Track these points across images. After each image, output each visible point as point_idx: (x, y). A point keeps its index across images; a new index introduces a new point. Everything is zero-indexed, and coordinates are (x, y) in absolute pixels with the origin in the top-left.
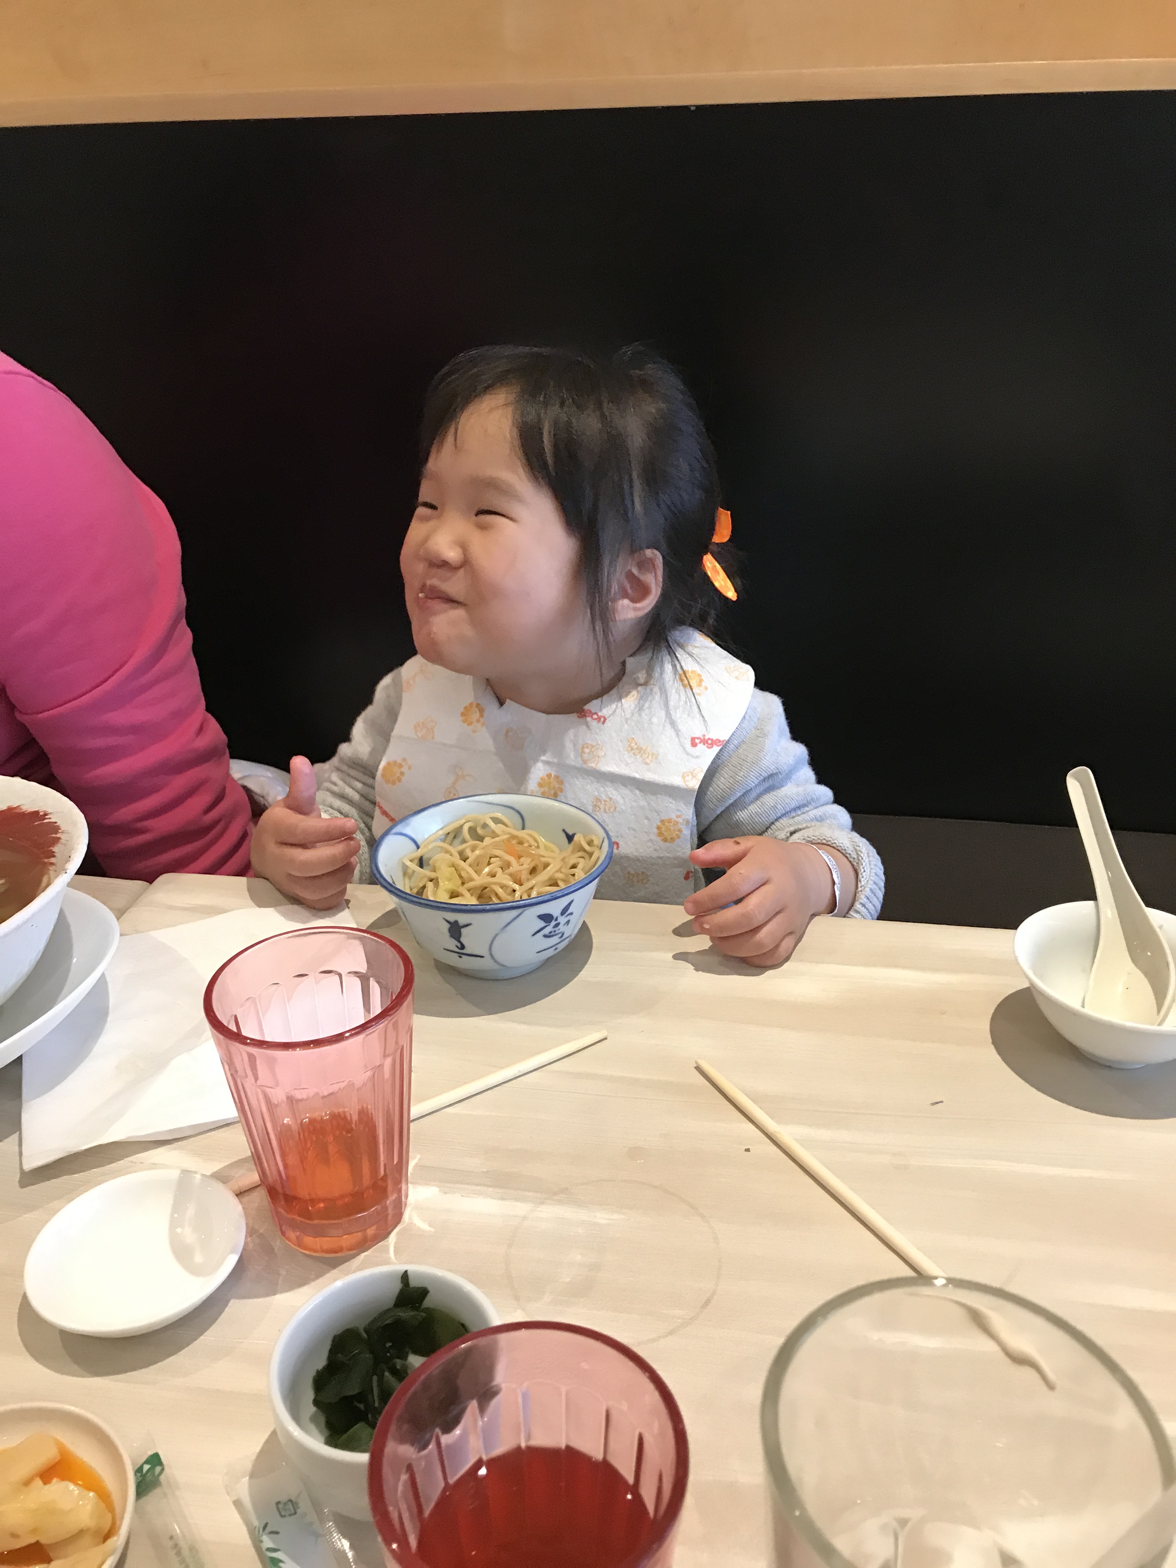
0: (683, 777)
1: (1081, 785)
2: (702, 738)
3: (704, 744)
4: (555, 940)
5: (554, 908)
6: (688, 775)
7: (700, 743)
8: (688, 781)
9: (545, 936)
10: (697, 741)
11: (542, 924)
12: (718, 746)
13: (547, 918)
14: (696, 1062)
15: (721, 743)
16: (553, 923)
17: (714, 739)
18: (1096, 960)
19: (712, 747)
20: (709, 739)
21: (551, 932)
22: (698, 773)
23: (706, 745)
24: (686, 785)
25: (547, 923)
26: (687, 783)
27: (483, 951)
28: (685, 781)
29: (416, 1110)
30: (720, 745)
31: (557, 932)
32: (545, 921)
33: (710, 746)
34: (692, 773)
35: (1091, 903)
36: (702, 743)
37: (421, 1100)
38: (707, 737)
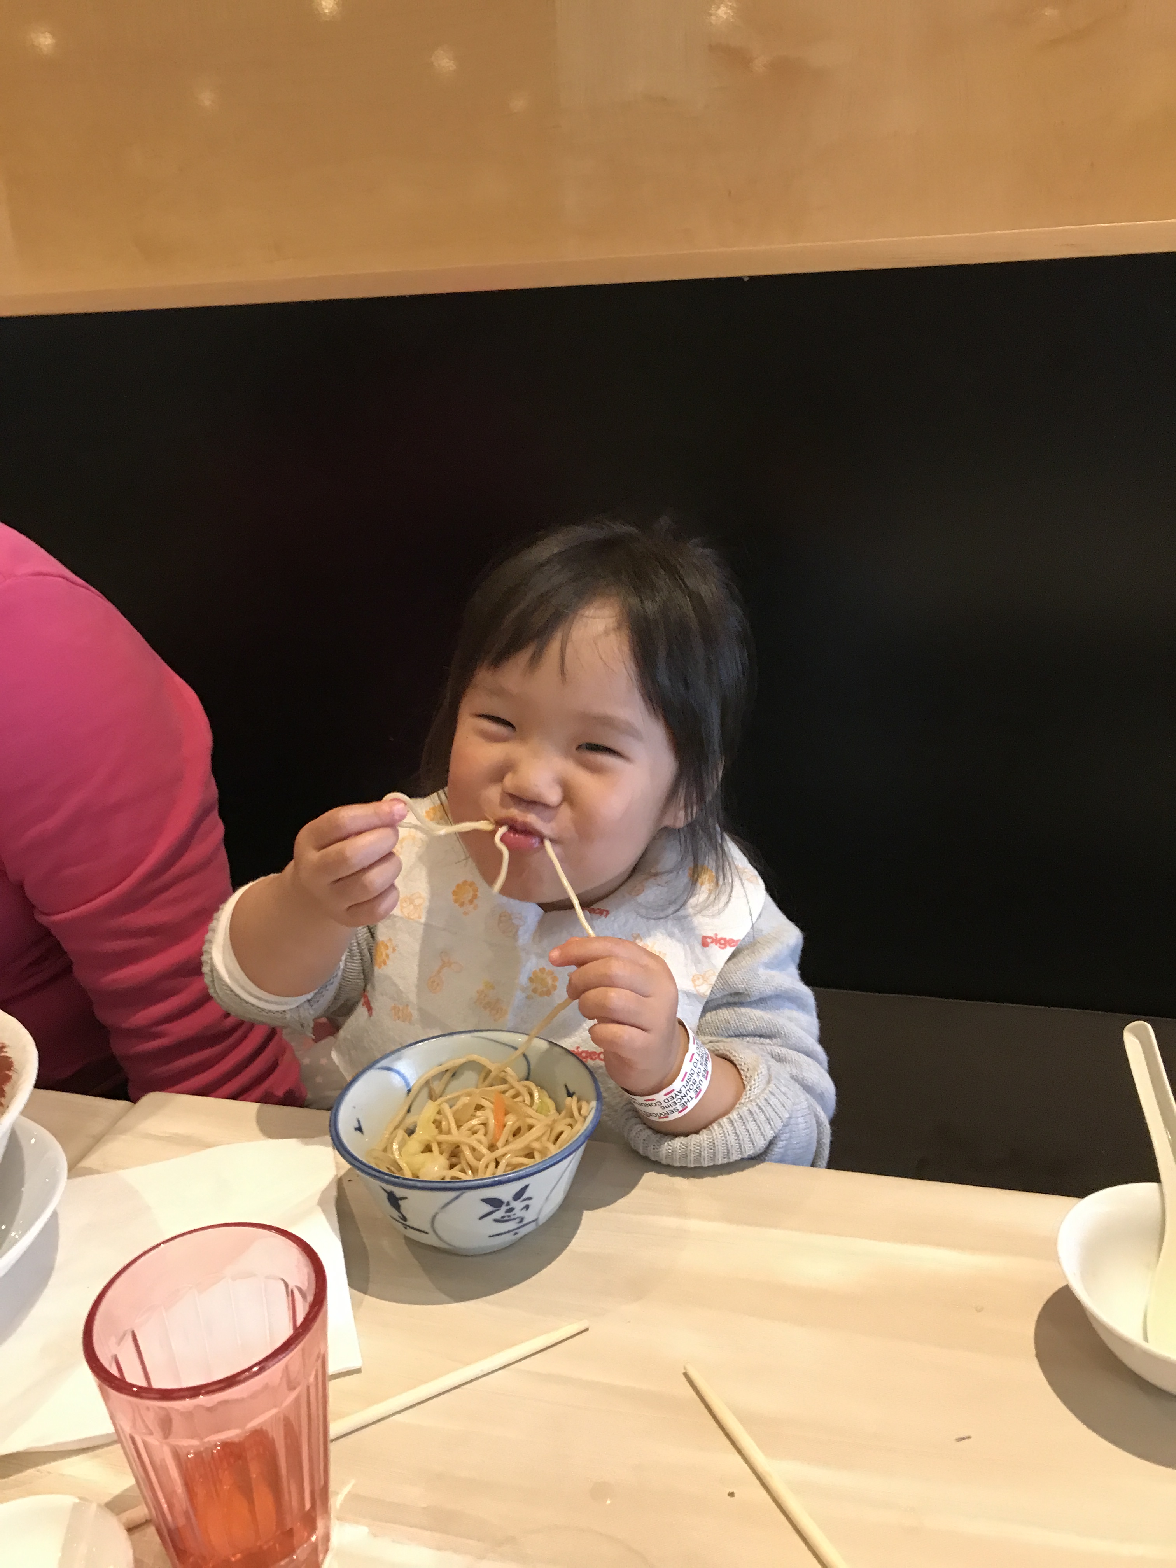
0: (694, 981)
1: (1141, 1042)
2: (714, 938)
3: (716, 945)
4: (511, 1225)
5: (505, 1193)
6: (698, 979)
7: (712, 942)
8: (699, 986)
9: (496, 1221)
10: (709, 941)
11: (488, 1208)
12: (731, 946)
13: (496, 1203)
14: (685, 1368)
15: (734, 944)
16: (504, 1208)
17: (728, 939)
18: (1162, 1254)
19: (725, 948)
20: (722, 939)
21: (503, 1217)
22: (710, 976)
23: (718, 944)
24: (697, 991)
25: (495, 1207)
26: (697, 988)
27: (426, 1227)
28: (695, 986)
29: (334, 1429)
30: (734, 946)
31: (512, 1217)
32: (492, 1205)
33: (723, 946)
34: (703, 977)
35: (1154, 1185)
36: (714, 943)
37: (341, 1416)
38: (719, 937)
